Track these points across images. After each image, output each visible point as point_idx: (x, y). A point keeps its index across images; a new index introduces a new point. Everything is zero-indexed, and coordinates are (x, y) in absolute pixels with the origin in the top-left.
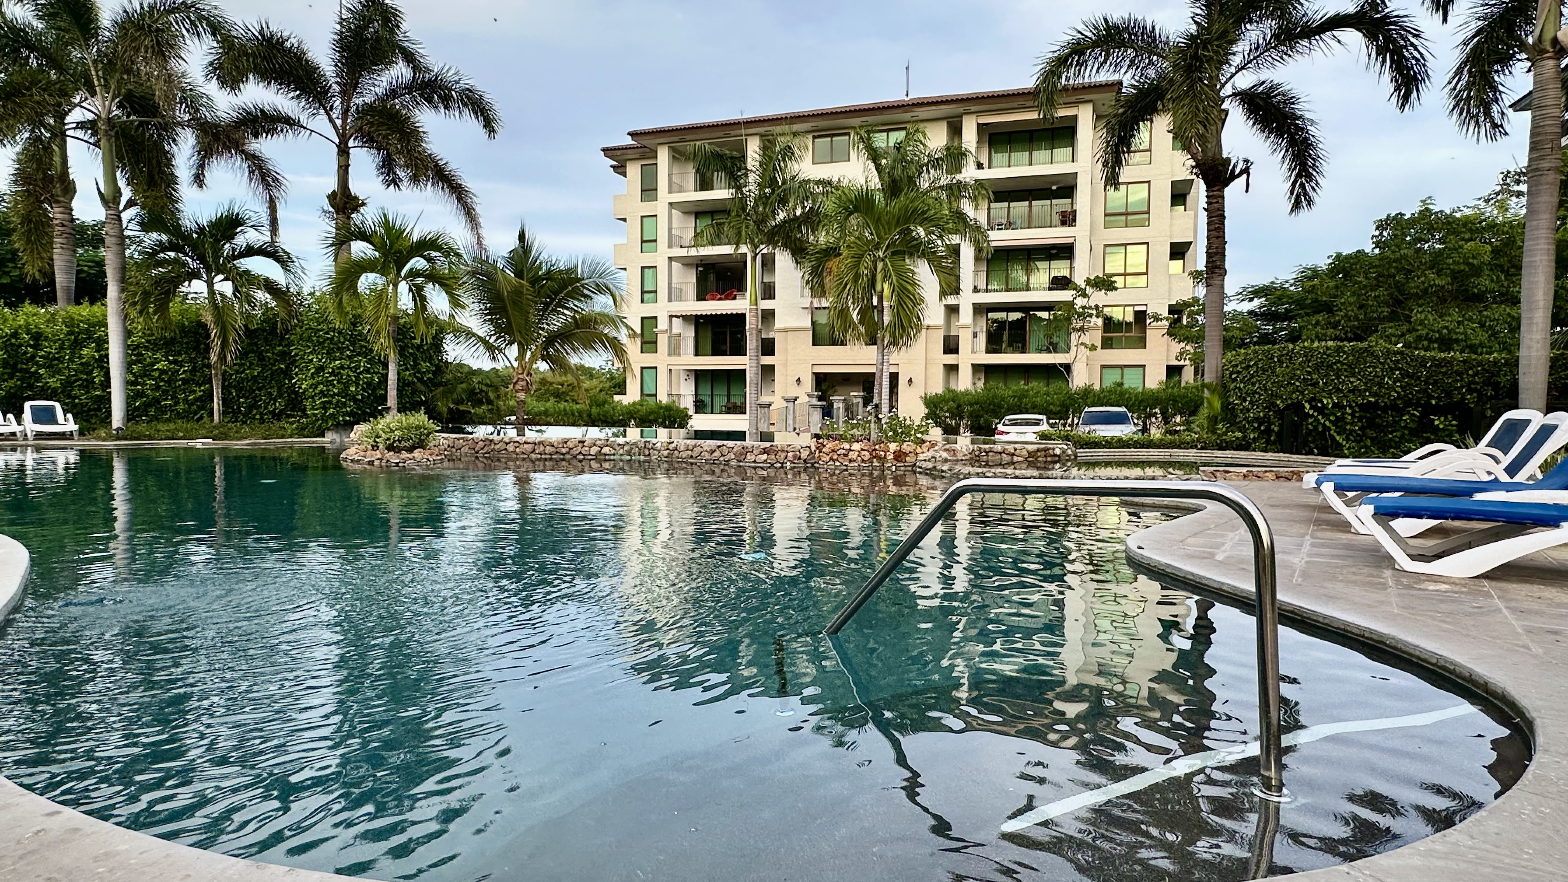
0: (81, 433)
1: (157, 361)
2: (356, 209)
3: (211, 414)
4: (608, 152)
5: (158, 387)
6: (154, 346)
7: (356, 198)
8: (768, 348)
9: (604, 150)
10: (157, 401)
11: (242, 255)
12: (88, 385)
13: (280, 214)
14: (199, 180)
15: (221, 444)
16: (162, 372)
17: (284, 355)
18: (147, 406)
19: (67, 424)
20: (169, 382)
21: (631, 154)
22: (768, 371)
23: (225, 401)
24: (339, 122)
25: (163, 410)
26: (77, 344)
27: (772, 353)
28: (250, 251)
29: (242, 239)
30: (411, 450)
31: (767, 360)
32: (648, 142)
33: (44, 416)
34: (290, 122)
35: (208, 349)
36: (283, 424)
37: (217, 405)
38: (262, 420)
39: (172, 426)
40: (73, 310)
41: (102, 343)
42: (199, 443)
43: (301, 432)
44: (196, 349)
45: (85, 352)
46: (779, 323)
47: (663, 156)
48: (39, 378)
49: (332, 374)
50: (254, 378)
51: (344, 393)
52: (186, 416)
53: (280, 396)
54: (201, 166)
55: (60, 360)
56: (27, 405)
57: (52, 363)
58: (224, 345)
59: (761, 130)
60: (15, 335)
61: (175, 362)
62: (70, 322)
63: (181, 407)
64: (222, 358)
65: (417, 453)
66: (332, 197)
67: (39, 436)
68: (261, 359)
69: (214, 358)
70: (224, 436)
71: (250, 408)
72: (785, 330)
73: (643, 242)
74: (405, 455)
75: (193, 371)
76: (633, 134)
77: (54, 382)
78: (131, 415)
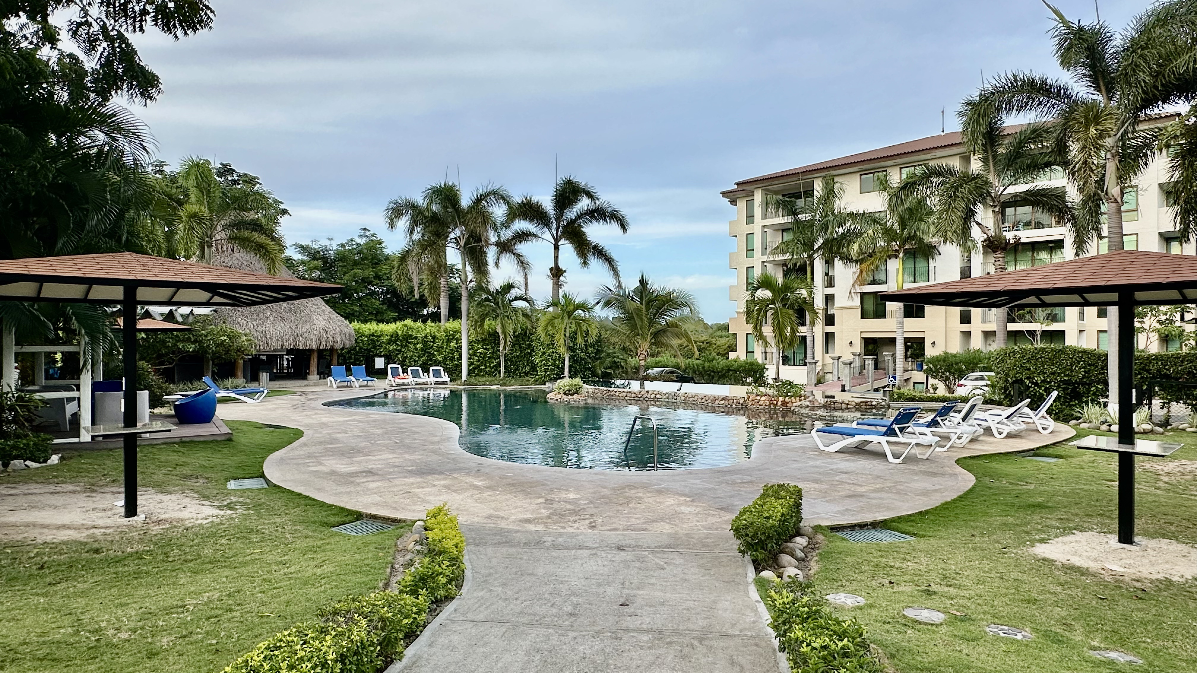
0: (451, 381)
1: (479, 349)
2: (562, 275)
3: (500, 373)
4: (724, 194)
5: (479, 361)
6: (478, 342)
7: (561, 270)
8: (830, 320)
9: (722, 193)
10: (479, 366)
11: (513, 300)
12: (453, 359)
13: (529, 281)
14: (497, 264)
15: (503, 388)
16: (481, 353)
17: (530, 345)
18: (474, 369)
19: (446, 378)
20: (483, 358)
21: (739, 195)
22: (829, 337)
23: (505, 367)
24: (555, 233)
25: (481, 371)
26: (449, 341)
27: (832, 324)
28: (516, 299)
29: (514, 293)
30: (572, 395)
31: (829, 329)
32: (749, 188)
33: (437, 374)
34: (535, 236)
35: (499, 344)
36: (528, 378)
37: (502, 369)
38: (520, 376)
39: (484, 379)
40: (448, 325)
41: (458, 340)
42: (494, 387)
43: (536, 383)
44: (494, 342)
45: (452, 344)
46: (838, 303)
47: (758, 197)
48: (434, 355)
49: (549, 355)
50: (517, 356)
51: (554, 364)
52: (490, 374)
53: (528, 365)
54: (498, 259)
55: (442, 348)
56: (431, 369)
57: (439, 349)
58: (505, 343)
59: (823, 174)
60: (426, 337)
61: (486, 349)
62: (446, 331)
63: (487, 370)
64: (504, 348)
65: (575, 396)
66: (551, 269)
67: (437, 383)
68: (520, 347)
69: (501, 348)
70: (504, 384)
71: (515, 370)
72: (841, 308)
73: (747, 251)
74: (570, 397)
75: (493, 353)
76: (737, 184)
77: (440, 358)
78: (469, 374)
